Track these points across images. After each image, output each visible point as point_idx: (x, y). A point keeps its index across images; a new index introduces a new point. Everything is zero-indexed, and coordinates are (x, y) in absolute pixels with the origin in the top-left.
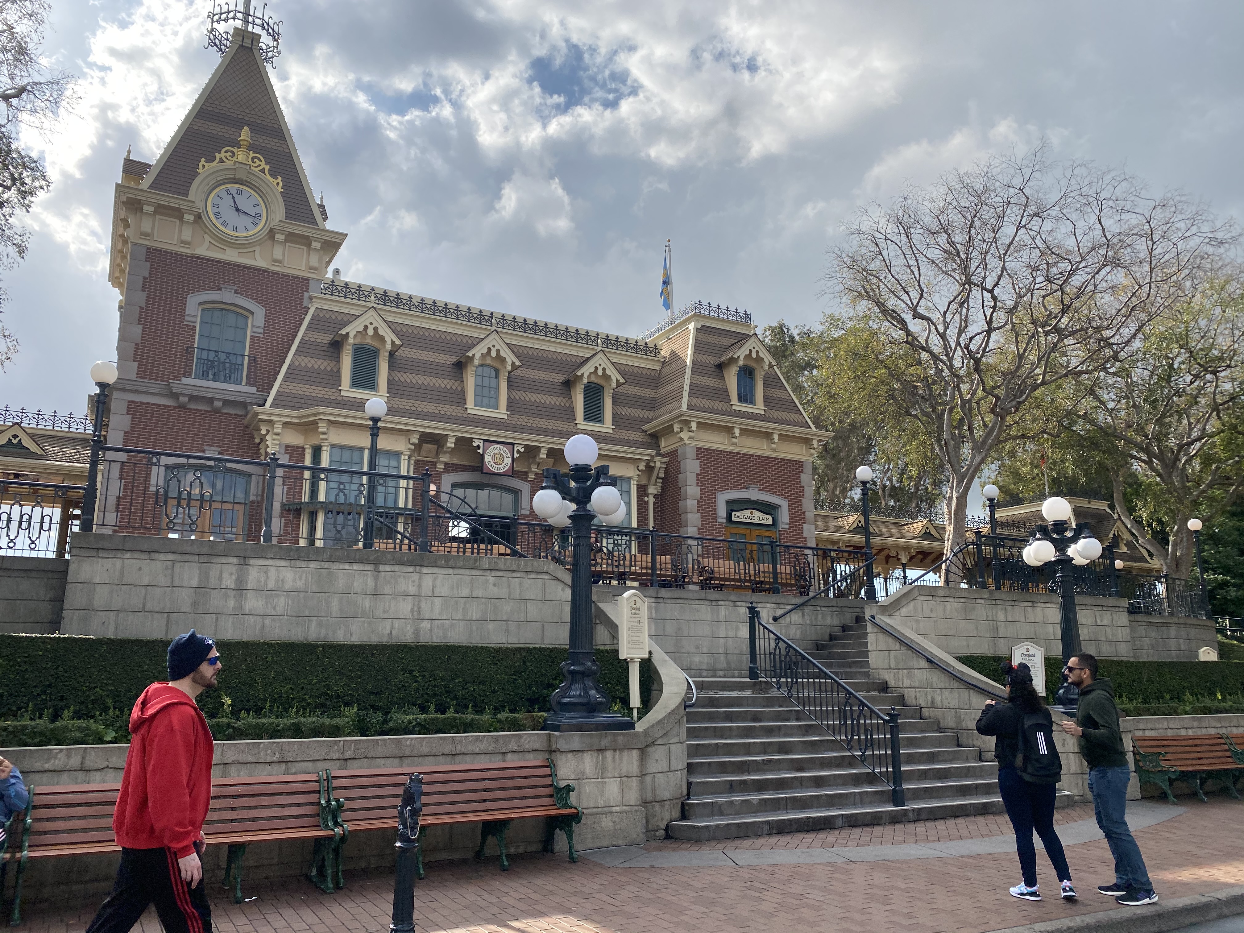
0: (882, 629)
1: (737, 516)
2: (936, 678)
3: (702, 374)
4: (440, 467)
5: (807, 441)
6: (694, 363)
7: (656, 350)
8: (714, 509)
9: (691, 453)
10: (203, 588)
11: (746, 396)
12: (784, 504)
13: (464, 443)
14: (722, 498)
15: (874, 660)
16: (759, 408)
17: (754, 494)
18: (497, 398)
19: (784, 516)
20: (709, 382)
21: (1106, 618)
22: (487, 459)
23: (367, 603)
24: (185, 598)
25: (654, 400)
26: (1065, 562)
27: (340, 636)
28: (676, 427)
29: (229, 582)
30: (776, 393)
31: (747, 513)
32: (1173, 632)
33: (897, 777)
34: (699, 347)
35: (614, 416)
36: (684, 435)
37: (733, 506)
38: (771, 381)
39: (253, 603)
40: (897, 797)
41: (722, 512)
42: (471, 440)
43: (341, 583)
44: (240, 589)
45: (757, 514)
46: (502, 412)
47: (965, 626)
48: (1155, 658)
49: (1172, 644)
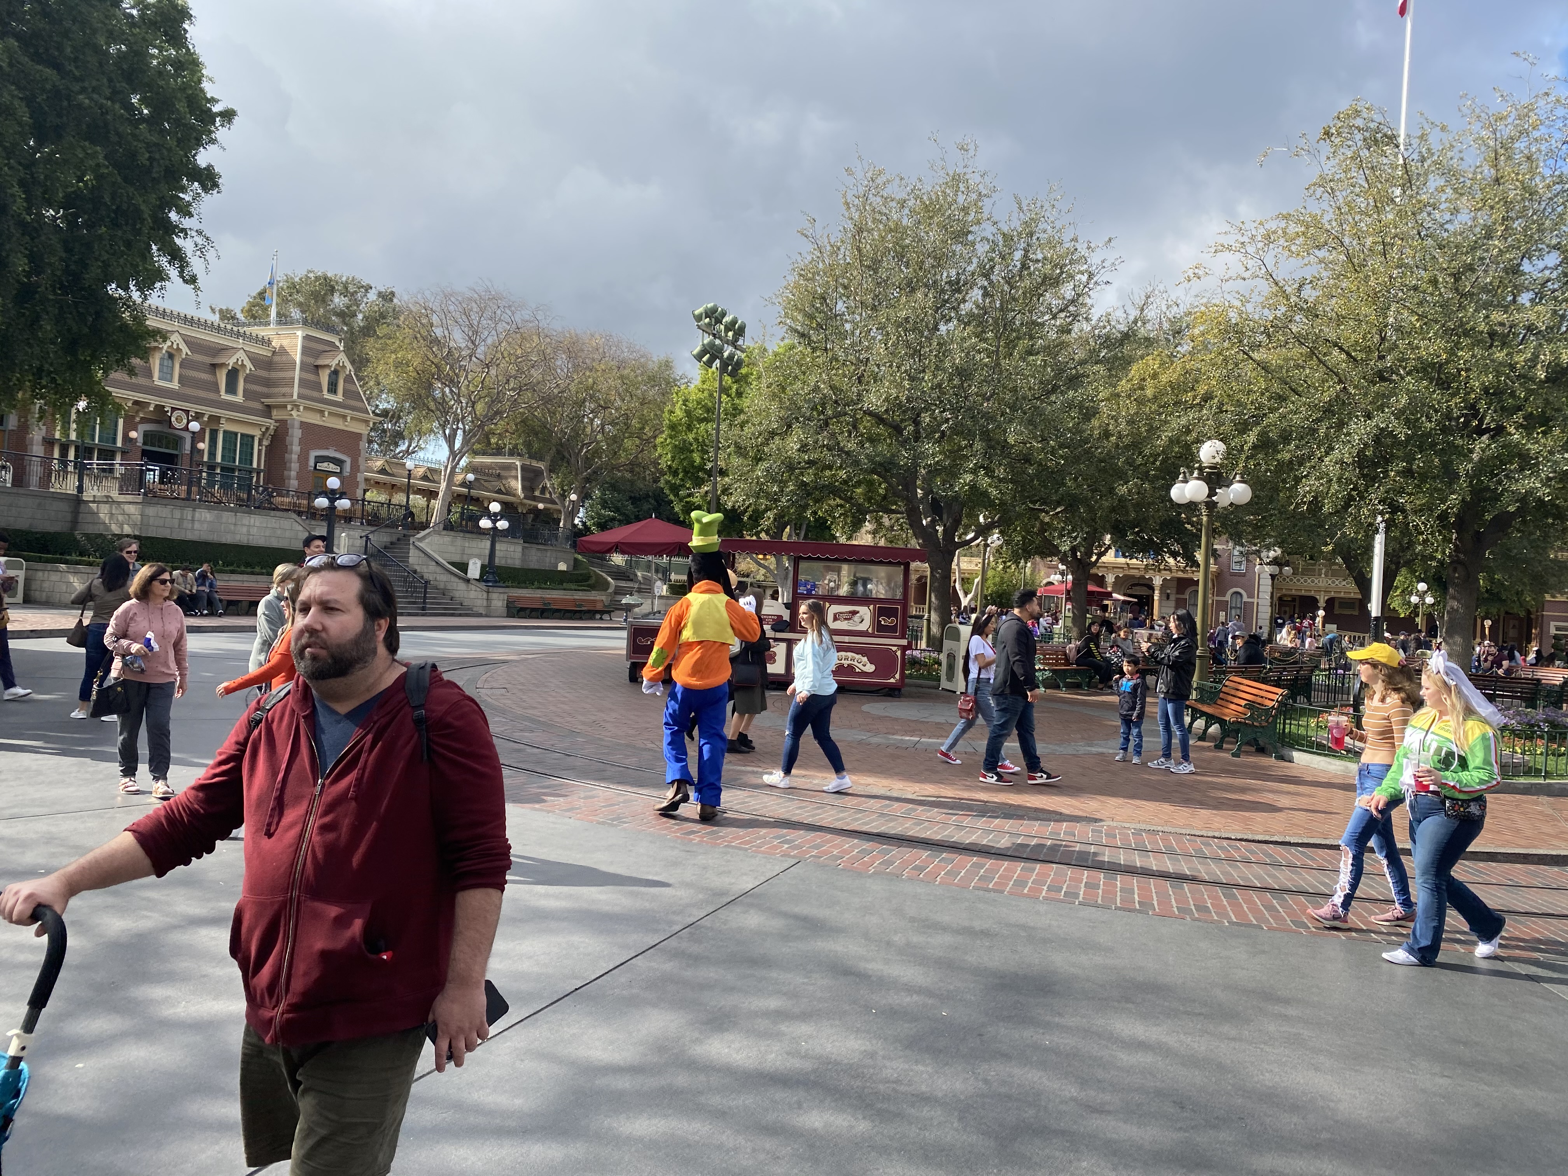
0: (417, 548)
1: (321, 466)
2: (439, 570)
3: (307, 371)
4: (138, 419)
5: (366, 422)
6: (302, 362)
7: (269, 342)
8: (307, 459)
9: (297, 425)
10: (181, 520)
11: (333, 389)
12: (348, 460)
13: (160, 408)
14: (313, 454)
15: (411, 560)
16: (339, 398)
17: (331, 453)
18: (172, 375)
19: (347, 467)
20: (311, 377)
21: (512, 548)
22: (173, 419)
23: (232, 527)
24: (176, 523)
25: (269, 379)
26: (495, 528)
27: (224, 540)
28: (289, 407)
29: (189, 518)
30: (350, 387)
31: (325, 464)
32: (549, 554)
33: (424, 602)
34: (305, 351)
35: (245, 391)
36: (294, 413)
37: (320, 459)
38: (348, 379)
39: (197, 526)
40: (424, 609)
41: (312, 463)
42: (164, 407)
43: (224, 520)
44: (193, 520)
45: (331, 465)
46: (175, 385)
47: (451, 549)
48: (536, 567)
49: (547, 560)
